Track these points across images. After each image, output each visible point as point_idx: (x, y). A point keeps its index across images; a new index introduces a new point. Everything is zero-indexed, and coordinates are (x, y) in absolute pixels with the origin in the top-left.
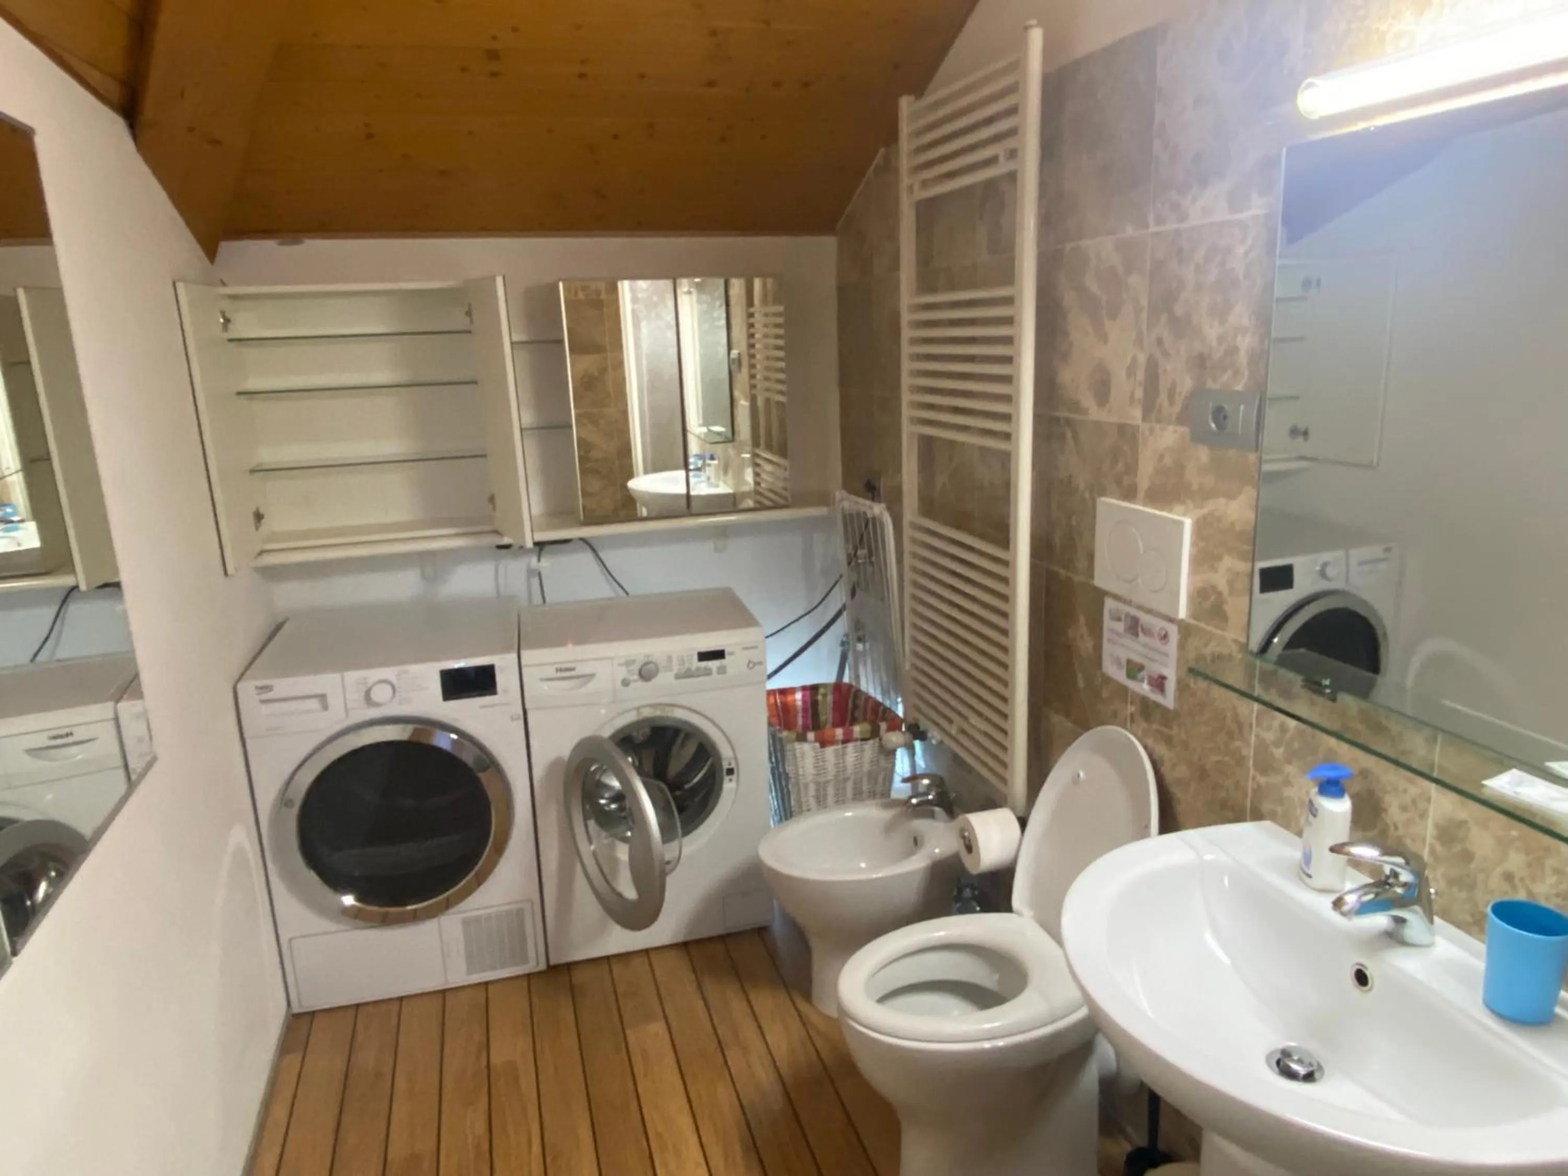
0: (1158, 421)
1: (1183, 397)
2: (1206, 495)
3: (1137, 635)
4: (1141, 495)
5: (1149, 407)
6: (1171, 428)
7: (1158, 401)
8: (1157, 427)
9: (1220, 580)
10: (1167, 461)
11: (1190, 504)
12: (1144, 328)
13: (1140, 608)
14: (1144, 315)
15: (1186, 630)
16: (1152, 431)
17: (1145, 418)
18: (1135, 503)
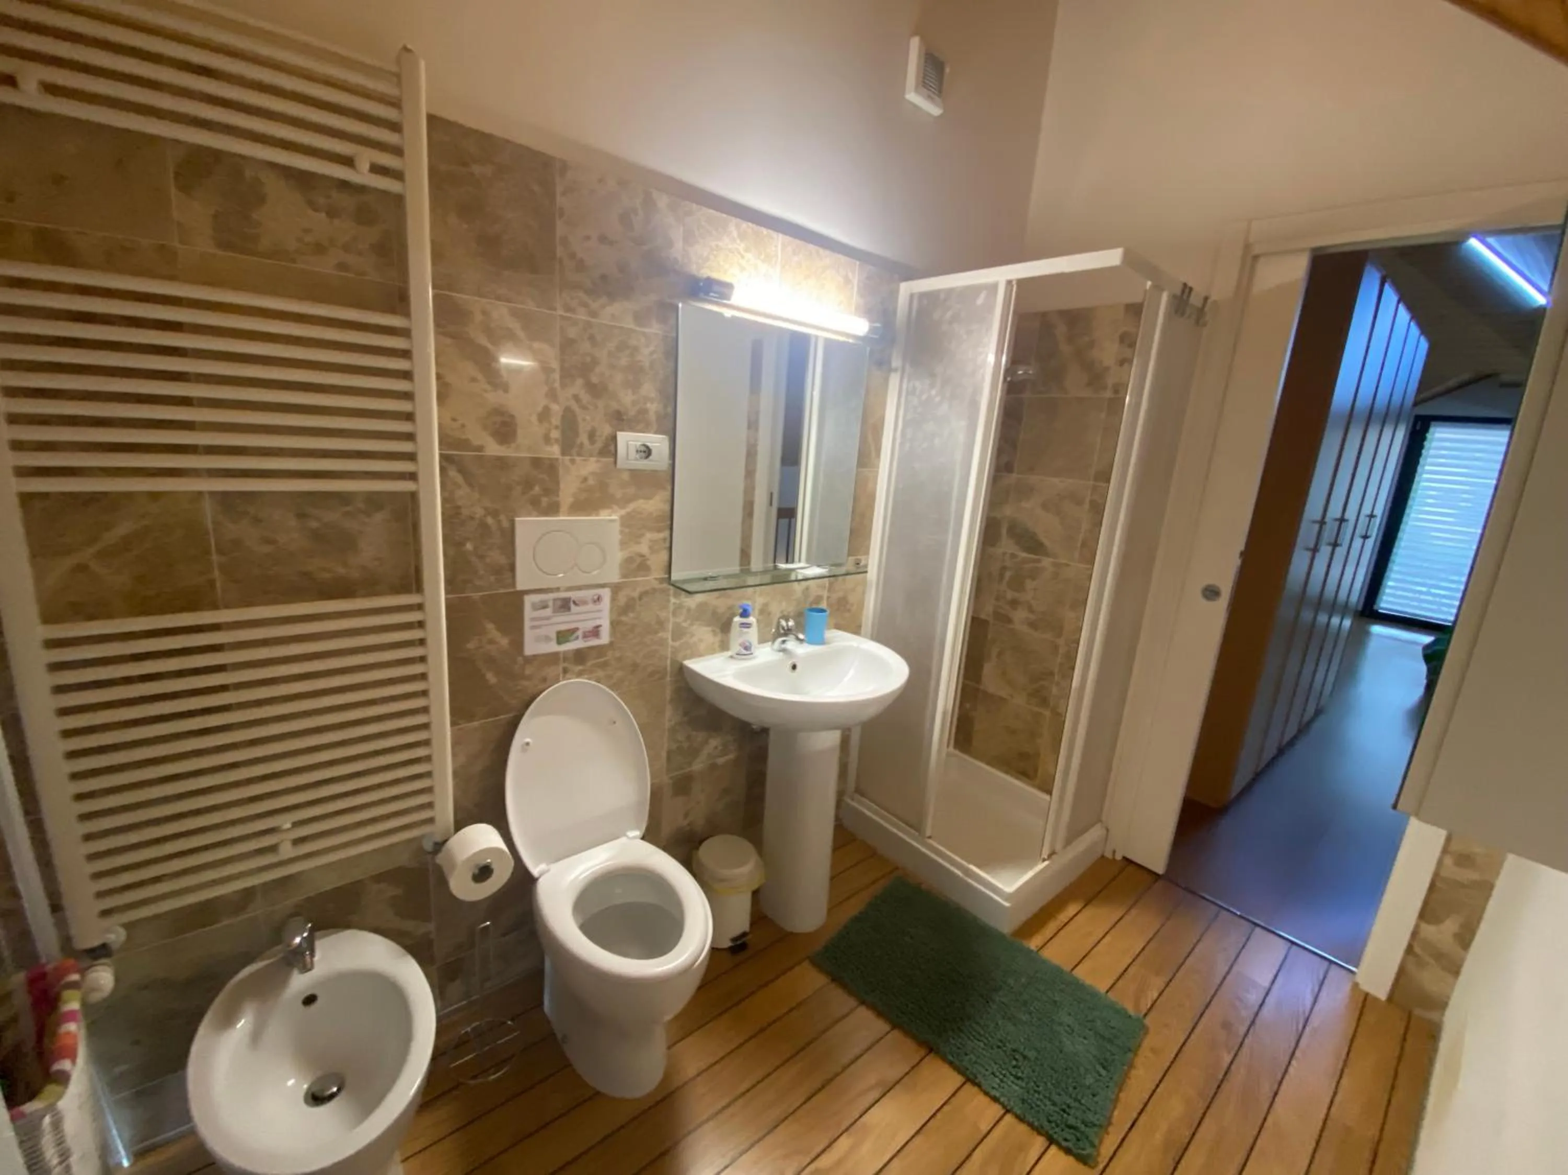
0: (579, 455)
1: (604, 438)
2: (627, 500)
3: (569, 609)
4: (564, 507)
5: (569, 445)
6: (593, 459)
7: (578, 441)
8: (578, 459)
9: (644, 548)
10: (591, 482)
11: (615, 507)
12: (557, 385)
13: (569, 589)
14: (557, 376)
15: (616, 589)
16: (573, 461)
17: (564, 453)
18: (559, 516)
